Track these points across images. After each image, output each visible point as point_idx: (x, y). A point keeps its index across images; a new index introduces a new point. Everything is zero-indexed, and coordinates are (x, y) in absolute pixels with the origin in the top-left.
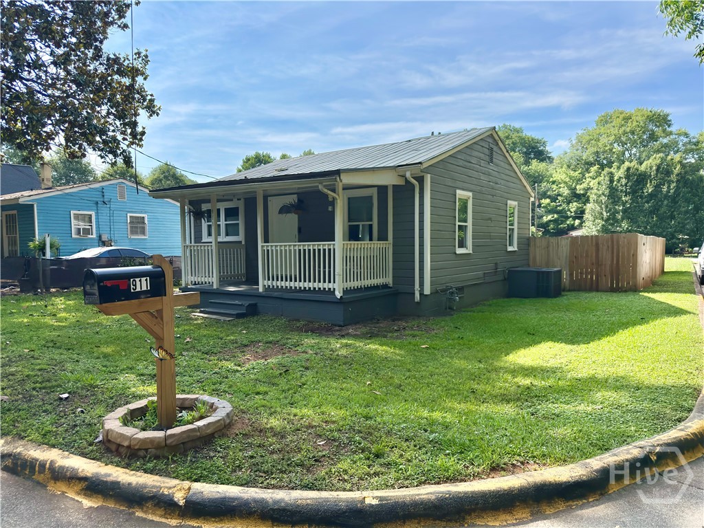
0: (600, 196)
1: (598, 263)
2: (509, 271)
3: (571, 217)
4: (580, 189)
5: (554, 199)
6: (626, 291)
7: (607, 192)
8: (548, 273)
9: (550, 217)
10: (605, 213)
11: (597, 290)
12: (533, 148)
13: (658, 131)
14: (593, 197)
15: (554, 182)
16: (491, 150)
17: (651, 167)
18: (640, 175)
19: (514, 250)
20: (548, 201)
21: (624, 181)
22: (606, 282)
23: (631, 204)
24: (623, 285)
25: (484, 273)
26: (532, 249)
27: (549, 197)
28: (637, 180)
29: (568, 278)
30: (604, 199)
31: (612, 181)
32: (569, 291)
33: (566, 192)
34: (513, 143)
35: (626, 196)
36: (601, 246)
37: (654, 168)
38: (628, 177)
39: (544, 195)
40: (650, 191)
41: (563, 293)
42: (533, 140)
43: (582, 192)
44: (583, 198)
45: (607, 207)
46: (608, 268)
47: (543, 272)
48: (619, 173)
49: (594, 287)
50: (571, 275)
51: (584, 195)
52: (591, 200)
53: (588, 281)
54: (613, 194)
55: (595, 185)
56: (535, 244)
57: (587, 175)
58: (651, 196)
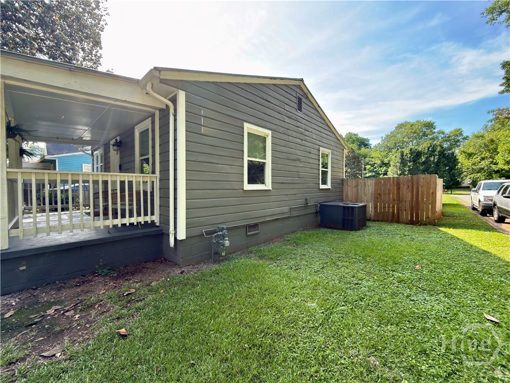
0: (396, 163)
1: (399, 200)
2: (321, 205)
3: (382, 174)
4: (386, 161)
5: (372, 165)
6: (425, 225)
7: (400, 161)
8: (353, 208)
9: (370, 174)
10: (399, 172)
11: (398, 222)
12: (363, 143)
13: (428, 132)
14: (392, 163)
15: (372, 158)
16: (300, 100)
17: (424, 148)
18: (419, 152)
19: (327, 188)
20: (369, 166)
21: (409, 155)
22: (406, 216)
23: (413, 167)
24: (422, 220)
25: (291, 208)
26: (345, 187)
27: (370, 165)
28: (417, 155)
29: (373, 211)
30: (398, 164)
31: (402, 155)
32: (374, 221)
33: (379, 162)
34: (353, 140)
35: (410, 163)
36: (402, 186)
37: (426, 148)
38: (411, 154)
39: (368, 164)
40: (423, 160)
41: (368, 223)
42: (363, 139)
43: (387, 162)
44: (387, 165)
45: (400, 168)
46: (408, 204)
47: (349, 207)
48: (406, 151)
49: (395, 219)
50: (376, 208)
51: (388, 164)
52: (391, 165)
53: (391, 214)
54: (403, 162)
55: (394, 158)
56: (347, 184)
57: (390, 153)
58: (424, 163)
